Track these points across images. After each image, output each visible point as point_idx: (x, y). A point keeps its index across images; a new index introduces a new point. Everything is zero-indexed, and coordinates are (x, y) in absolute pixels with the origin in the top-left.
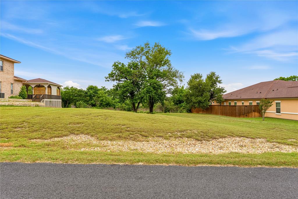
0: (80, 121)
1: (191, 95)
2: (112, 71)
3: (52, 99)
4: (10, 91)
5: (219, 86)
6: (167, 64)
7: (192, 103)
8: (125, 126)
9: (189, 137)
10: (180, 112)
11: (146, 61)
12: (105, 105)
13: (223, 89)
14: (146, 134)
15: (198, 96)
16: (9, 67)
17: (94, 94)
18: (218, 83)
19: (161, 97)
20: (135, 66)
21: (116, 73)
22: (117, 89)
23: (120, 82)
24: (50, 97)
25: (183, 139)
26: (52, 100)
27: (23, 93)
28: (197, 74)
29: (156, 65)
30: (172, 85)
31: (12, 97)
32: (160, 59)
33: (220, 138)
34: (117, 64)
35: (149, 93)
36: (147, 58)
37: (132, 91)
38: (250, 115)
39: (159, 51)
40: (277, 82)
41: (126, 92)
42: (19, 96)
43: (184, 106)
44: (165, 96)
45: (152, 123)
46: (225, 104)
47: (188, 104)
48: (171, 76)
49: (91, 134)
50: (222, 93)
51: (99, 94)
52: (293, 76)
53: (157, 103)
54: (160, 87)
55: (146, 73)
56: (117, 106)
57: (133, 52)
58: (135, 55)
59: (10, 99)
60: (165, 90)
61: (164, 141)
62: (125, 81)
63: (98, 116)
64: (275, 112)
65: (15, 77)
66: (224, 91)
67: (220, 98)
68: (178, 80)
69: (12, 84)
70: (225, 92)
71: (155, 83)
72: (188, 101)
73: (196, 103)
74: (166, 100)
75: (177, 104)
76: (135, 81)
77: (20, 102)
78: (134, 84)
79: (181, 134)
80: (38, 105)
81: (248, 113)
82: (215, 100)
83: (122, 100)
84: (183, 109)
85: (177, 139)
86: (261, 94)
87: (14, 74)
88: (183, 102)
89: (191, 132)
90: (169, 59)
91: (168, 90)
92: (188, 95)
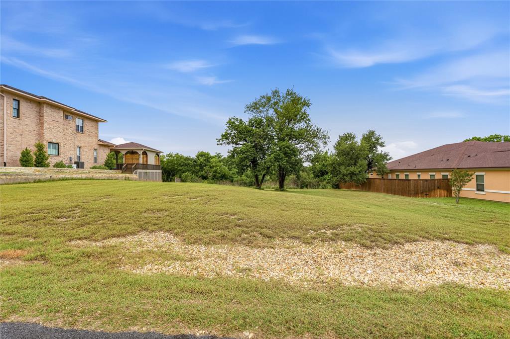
0: (164, 206)
1: (340, 164)
2: (225, 131)
3: (148, 169)
4: (93, 159)
5: (380, 150)
6: (305, 119)
7: (340, 176)
8: (235, 217)
9: (348, 240)
10: (323, 188)
11: (274, 117)
12: (220, 177)
13: (387, 155)
14: (270, 232)
15: (349, 166)
16: (92, 128)
17: (205, 162)
18: (378, 147)
19: (296, 166)
20: (259, 123)
21: (231, 134)
22: (233, 156)
23: (237, 146)
24: (146, 166)
25: (336, 243)
26: (148, 171)
27: (110, 162)
28: (348, 134)
29: (289, 122)
30: (312, 149)
31: (94, 168)
32: (294, 112)
33: (406, 242)
34: (233, 120)
35: (278, 161)
36: (276, 111)
37: (254, 158)
38: (433, 193)
39: (293, 101)
40: (472, 144)
41: (246, 159)
42: (105, 165)
43: (329, 180)
44: (301, 165)
45: (282, 210)
46: (390, 177)
47: (335, 176)
48: (311, 136)
49: (176, 231)
50: (386, 161)
51: (212, 163)
52: (494, 135)
53: (290, 175)
54: (294, 152)
55: (275, 133)
56: (235, 179)
57: (256, 104)
58: (258, 108)
59: (92, 170)
60: (302, 157)
61: (303, 248)
62: (244, 144)
63: (196, 197)
64: (475, 189)
65: (99, 140)
66: (388, 157)
67: (383, 168)
68: (320, 142)
69: (96, 150)
70: (390, 159)
71: (287, 147)
72: (335, 172)
73: (347, 175)
74: (303, 171)
75: (318, 176)
76: (258, 144)
77: (103, 174)
78: (256, 149)
79: (332, 234)
80: (128, 178)
81: (430, 191)
82: (375, 170)
83: (241, 171)
84: (328, 183)
85: (326, 244)
86: (448, 163)
87: (98, 136)
88: (327, 174)
89: (351, 230)
90: (308, 112)
91: (306, 157)
92: (334, 164)
